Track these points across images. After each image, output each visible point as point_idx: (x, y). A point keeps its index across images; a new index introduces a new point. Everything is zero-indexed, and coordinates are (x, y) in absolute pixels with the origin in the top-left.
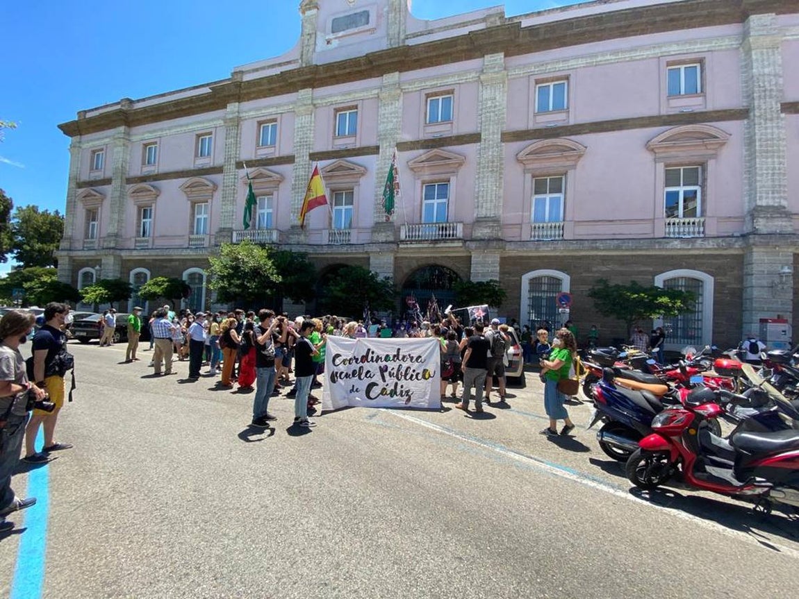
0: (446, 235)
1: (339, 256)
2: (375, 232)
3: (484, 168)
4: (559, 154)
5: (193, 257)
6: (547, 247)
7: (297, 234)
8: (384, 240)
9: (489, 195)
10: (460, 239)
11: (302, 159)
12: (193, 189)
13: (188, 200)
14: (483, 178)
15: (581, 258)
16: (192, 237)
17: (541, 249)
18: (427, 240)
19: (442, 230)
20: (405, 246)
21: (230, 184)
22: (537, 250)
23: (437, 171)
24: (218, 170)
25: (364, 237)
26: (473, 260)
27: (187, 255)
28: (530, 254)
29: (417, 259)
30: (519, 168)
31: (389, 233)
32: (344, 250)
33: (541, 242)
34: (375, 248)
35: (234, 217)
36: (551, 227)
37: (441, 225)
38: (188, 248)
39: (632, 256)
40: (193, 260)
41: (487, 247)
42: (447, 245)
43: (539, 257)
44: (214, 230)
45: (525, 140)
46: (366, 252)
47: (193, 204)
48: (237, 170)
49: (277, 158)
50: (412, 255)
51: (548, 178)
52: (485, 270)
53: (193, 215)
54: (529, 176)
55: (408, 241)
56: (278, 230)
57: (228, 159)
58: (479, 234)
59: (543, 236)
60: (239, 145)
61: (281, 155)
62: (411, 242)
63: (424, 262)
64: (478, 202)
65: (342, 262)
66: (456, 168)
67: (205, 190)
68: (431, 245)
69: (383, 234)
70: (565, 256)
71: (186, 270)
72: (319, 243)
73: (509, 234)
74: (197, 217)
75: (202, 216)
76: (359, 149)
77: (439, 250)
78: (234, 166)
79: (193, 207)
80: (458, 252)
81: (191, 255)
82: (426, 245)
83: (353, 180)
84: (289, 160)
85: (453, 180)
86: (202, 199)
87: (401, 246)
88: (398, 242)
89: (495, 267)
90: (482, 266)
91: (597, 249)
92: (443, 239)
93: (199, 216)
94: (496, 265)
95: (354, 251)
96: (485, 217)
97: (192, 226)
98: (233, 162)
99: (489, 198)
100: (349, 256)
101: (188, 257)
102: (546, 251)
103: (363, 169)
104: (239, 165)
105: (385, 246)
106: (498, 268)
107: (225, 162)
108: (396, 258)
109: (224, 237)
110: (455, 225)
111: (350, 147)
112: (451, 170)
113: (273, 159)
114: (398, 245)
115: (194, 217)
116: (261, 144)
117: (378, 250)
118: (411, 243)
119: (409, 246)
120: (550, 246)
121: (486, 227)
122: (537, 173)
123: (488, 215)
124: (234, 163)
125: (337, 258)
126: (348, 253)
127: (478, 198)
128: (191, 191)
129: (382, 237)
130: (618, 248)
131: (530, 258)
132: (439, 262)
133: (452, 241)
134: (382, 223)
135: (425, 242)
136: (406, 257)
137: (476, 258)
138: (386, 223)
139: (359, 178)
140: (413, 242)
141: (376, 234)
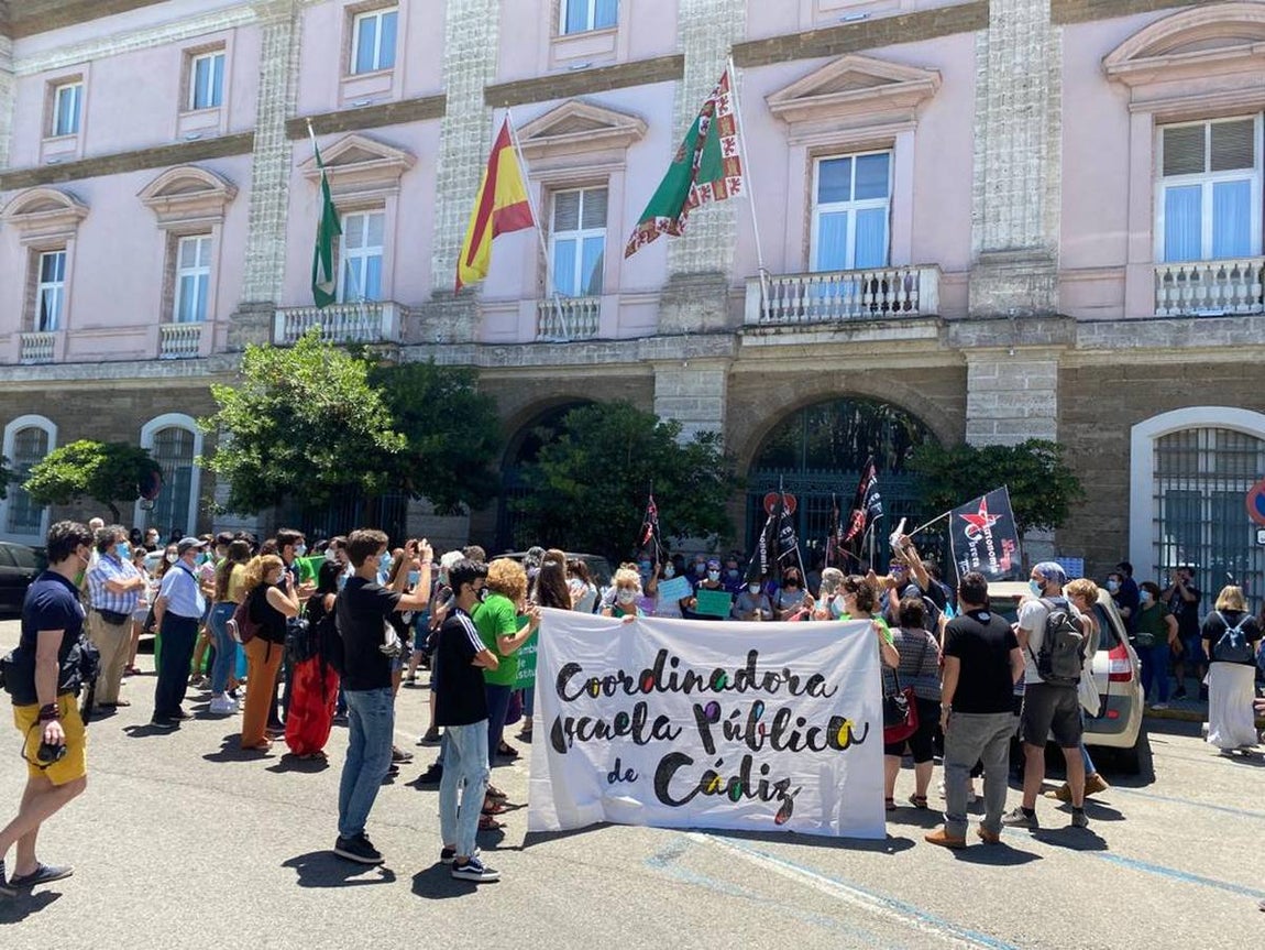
0: (885, 307)
1: (565, 375)
2: (670, 301)
3: (1000, 101)
4: (1239, 50)
5: (170, 384)
6: (1212, 337)
7: (450, 314)
8: (696, 324)
9: (1018, 183)
10: (927, 317)
11: (466, 104)
12: (174, 199)
13: (160, 228)
14: (998, 132)
16: (169, 327)
17: (1191, 344)
18: (825, 323)
19: (874, 291)
20: (761, 341)
21: (271, 181)
22: (1177, 345)
23: (853, 119)
24: (241, 144)
25: (639, 318)
26: (974, 379)
27: (155, 379)
28: (1157, 360)
29: (798, 379)
30: (1109, 99)
31: (714, 303)
32: (580, 355)
33: (1191, 323)
34: (670, 349)
35: (281, 271)
36: (1222, 274)
37: (869, 277)
38: (157, 359)
40: (168, 392)
41: (1016, 339)
42: (889, 334)
43: (1186, 367)
44: (227, 309)
45: (1126, 13)
46: (645, 361)
47: (173, 238)
48: (290, 143)
49: (398, 104)
50: (782, 368)
51: (1208, 124)
52: (1012, 410)
53: (172, 267)
54: (1143, 121)
55: (769, 326)
56: (396, 303)
57: (265, 115)
58: (990, 301)
59: (1195, 304)
60: (295, 75)
61: (408, 97)
62: (778, 328)
63: (818, 387)
64: (984, 204)
65: (576, 391)
66: (915, 106)
67: (203, 200)
68: (840, 337)
69: (695, 308)
71: (149, 419)
72: (510, 338)
73: (1087, 297)
74: (181, 273)
75: (197, 272)
76: (625, 68)
77: (862, 350)
78: (283, 132)
79: (172, 248)
80: (923, 354)
81: (160, 380)
82: (823, 338)
83: (610, 155)
84: (431, 107)
85: (905, 143)
86: (196, 223)
87: (747, 341)
88: (737, 329)
89: (1043, 399)
90: (1002, 399)
92: (877, 319)
93: (187, 272)
94: (1044, 393)
95: (608, 360)
96: (1008, 249)
97: (169, 300)
98: (279, 120)
99: (1018, 193)
100: (595, 373)
101: (156, 385)
102: (1206, 348)
103: (635, 123)
104: (296, 129)
105: (701, 344)
106: (1053, 404)
107: (258, 123)
108: (731, 377)
109: (253, 326)
110: (914, 273)
111: (598, 64)
112: (897, 114)
113: (384, 107)
114: (739, 338)
115: (174, 275)
116: (353, 71)
117: (680, 355)
118: (778, 333)
119: (772, 340)
120: (1220, 333)
121: (1011, 279)
122: (1170, 109)
123: (1017, 243)
124: (282, 123)
125: (560, 381)
126: (592, 366)
127: (983, 190)
128: (170, 205)
129: (689, 316)
131: (1156, 371)
132: (865, 388)
133: (906, 321)
134: (692, 275)
135: (822, 327)
136: (763, 375)
137: (982, 372)
138: (702, 274)
139: (626, 148)
140: (783, 330)
141: (672, 309)
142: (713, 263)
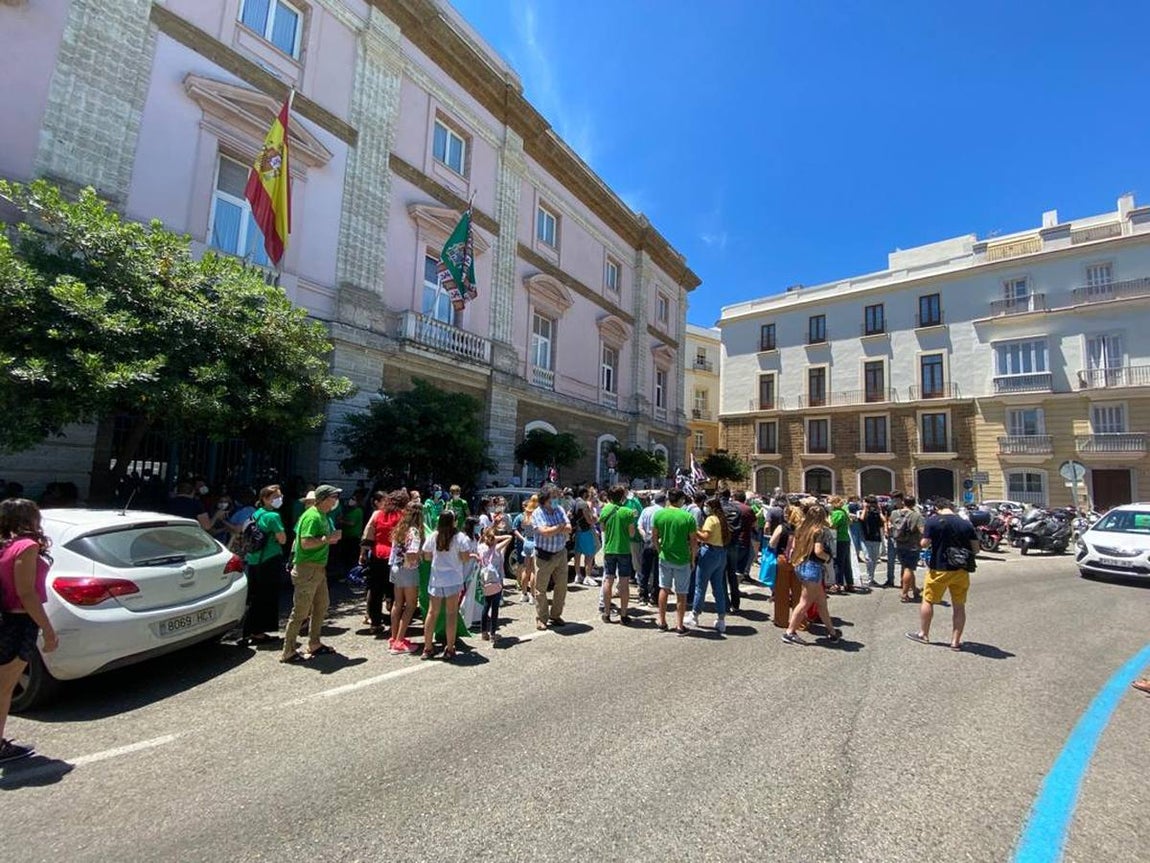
2: (346, 300)
3: (502, 274)
4: (553, 296)
8: (368, 324)
9: (506, 314)
10: (486, 364)
15: (562, 413)
17: (542, 398)
19: (465, 343)
20: (416, 351)
22: (539, 398)
25: (316, 303)
26: (493, 397)
28: (536, 402)
30: (524, 294)
31: (375, 315)
33: (542, 390)
39: (588, 418)
42: (474, 368)
43: (541, 406)
45: (529, 262)
50: (410, 368)
51: (542, 318)
52: (505, 414)
54: (532, 307)
55: (420, 344)
58: (500, 364)
59: (545, 384)
62: (428, 348)
64: (495, 317)
68: (454, 363)
69: (366, 313)
70: (553, 409)
77: (455, 371)
82: (447, 360)
87: (409, 349)
88: (403, 341)
89: (514, 411)
90: (503, 408)
91: (574, 407)
96: (502, 342)
99: (505, 319)
102: (545, 400)
105: (379, 341)
106: (516, 414)
108: (387, 367)
110: (483, 341)
114: (403, 345)
117: (362, 343)
118: (427, 350)
119: (422, 353)
121: (507, 356)
122: (536, 307)
123: (505, 341)
127: (495, 311)
130: (585, 410)
134: (358, 288)
135: (448, 355)
136: (399, 369)
137: (497, 394)
138: (366, 290)
139: (309, 166)
140: (431, 349)
141: (349, 307)
142: (371, 287)
